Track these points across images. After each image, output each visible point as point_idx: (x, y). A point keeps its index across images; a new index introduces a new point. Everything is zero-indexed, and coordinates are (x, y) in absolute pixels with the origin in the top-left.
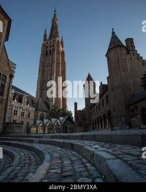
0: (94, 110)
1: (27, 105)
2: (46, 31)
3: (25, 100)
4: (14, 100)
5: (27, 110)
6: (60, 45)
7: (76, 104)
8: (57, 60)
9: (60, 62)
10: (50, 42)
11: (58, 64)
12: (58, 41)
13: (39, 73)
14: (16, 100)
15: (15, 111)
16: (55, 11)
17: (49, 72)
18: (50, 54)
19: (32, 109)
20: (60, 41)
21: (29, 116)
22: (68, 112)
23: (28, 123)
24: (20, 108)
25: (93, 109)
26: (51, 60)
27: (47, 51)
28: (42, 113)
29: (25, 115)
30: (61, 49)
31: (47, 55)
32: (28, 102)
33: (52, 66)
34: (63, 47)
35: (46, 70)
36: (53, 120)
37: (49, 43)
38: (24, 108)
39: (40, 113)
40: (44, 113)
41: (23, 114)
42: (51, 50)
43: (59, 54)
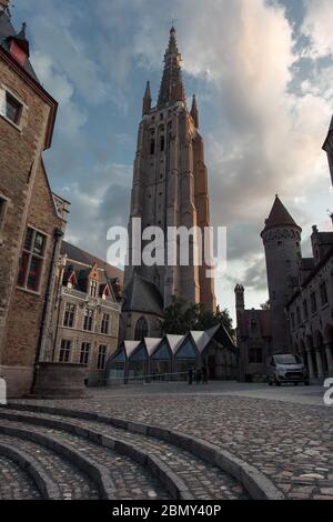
0: (298, 309)
1: (101, 295)
2: (148, 89)
3: (94, 281)
4: (65, 283)
5: (100, 311)
6: (190, 119)
7: (239, 292)
8: (180, 163)
9: (191, 169)
10: (162, 115)
11: (184, 175)
12: (183, 111)
13: (133, 202)
14: (70, 285)
15: (67, 313)
16: (172, 30)
17: (161, 200)
18: (162, 149)
19: (114, 308)
20: (189, 109)
21: (104, 329)
22: (218, 314)
23: (103, 348)
24: (82, 306)
25: (293, 308)
26: (164, 165)
27: (153, 141)
28: (142, 318)
29: (95, 323)
30: (191, 129)
31: (152, 152)
32: (102, 287)
33: (166, 180)
34: (196, 126)
35: (152, 193)
36: (174, 340)
37: (157, 119)
38: (92, 304)
39: (135, 318)
40: (146, 316)
41: (88, 323)
42: (163, 137)
43: (187, 147)
